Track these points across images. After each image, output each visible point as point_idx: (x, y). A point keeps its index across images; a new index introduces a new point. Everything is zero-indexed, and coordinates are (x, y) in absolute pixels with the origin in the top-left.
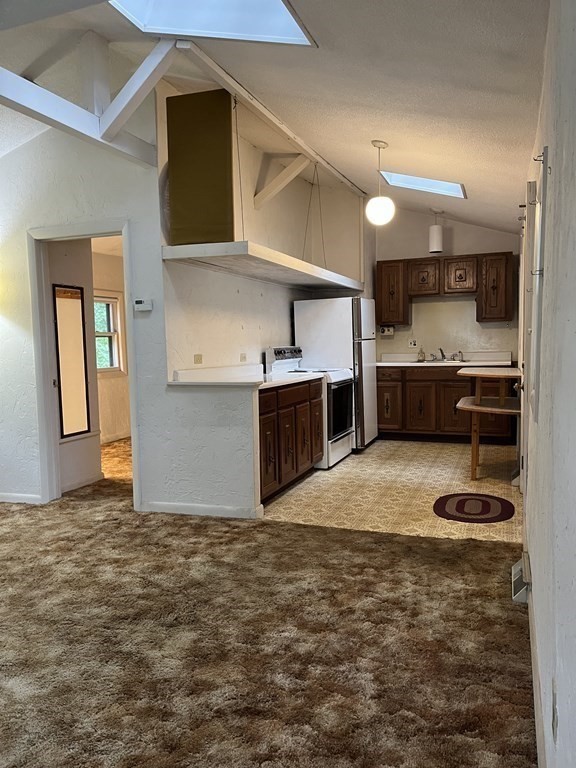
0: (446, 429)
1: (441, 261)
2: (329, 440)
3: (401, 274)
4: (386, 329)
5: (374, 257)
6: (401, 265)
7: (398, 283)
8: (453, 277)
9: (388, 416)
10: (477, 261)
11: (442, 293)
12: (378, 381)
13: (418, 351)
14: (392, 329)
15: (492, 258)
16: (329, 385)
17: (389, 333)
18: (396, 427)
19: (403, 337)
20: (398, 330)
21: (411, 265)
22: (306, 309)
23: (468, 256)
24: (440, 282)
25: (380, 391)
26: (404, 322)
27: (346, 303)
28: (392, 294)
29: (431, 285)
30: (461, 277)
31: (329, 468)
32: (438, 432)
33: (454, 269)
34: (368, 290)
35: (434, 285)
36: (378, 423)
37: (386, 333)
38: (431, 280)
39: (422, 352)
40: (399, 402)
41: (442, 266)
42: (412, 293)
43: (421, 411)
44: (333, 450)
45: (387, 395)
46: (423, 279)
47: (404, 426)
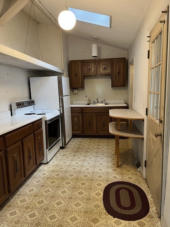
0: (100, 133)
1: (97, 61)
2: (47, 149)
3: (80, 66)
4: (74, 90)
5: (68, 58)
6: (80, 62)
7: (79, 70)
8: (101, 68)
9: (76, 128)
10: (112, 62)
11: (97, 75)
12: (71, 113)
13: (88, 99)
14: (77, 90)
15: (118, 60)
16: (46, 121)
17: (76, 92)
18: (80, 132)
19: (81, 93)
20: (79, 91)
21: (84, 63)
22: (36, 82)
23: (108, 59)
24: (96, 70)
25: (73, 117)
26: (82, 87)
27: (55, 78)
28: (76, 75)
29: (92, 71)
30: (105, 68)
31: (48, 163)
32: (97, 134)
33: (102, 65)
34: (66, 73)
35: (94, 71)
36: (72, 131)
37: (75, 92)
38: (93, 69)
39: (89, 100)
40: (81, 122)
41: (97, 63)
42: (85, 75)
43: (90, 125)
44: (49, 153)
45: (76, 119)
46: (89, 69)
47: (83, 132)
